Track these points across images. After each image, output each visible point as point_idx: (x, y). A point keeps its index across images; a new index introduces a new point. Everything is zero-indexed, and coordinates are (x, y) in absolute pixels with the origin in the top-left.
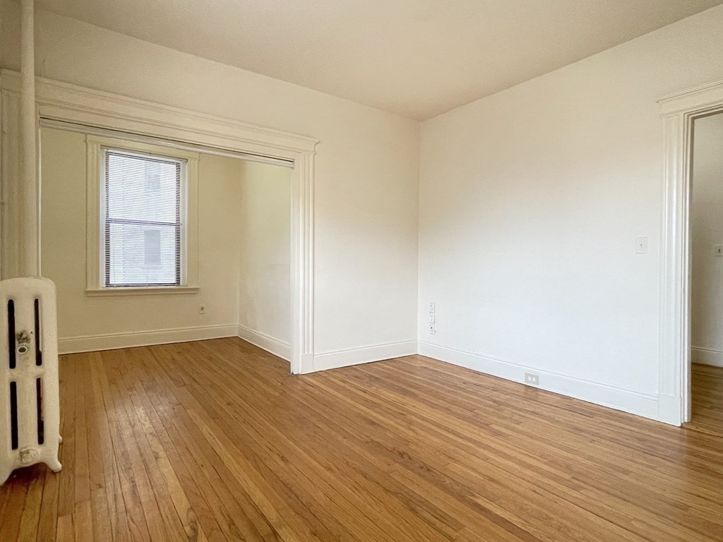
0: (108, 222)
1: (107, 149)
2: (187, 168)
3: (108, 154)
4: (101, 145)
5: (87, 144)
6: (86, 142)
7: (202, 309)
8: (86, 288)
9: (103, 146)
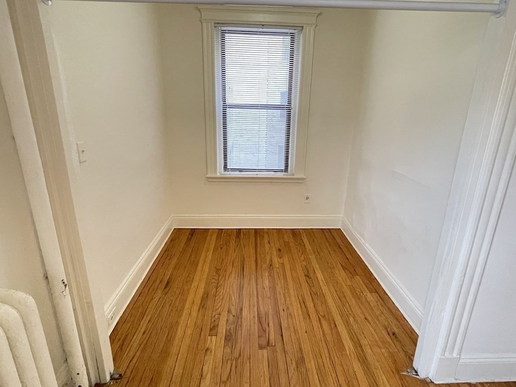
0: (225, 107)
1: (223, 27)
2: (301, 38)
3: (223, 33)
4: (215, 23)
5: (202, 23)
6: (201, 21)
7: (307, 198)
8: (207, 174)
9: (217, 24)
